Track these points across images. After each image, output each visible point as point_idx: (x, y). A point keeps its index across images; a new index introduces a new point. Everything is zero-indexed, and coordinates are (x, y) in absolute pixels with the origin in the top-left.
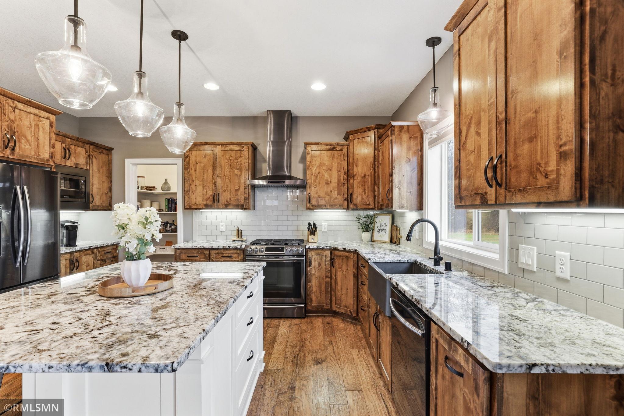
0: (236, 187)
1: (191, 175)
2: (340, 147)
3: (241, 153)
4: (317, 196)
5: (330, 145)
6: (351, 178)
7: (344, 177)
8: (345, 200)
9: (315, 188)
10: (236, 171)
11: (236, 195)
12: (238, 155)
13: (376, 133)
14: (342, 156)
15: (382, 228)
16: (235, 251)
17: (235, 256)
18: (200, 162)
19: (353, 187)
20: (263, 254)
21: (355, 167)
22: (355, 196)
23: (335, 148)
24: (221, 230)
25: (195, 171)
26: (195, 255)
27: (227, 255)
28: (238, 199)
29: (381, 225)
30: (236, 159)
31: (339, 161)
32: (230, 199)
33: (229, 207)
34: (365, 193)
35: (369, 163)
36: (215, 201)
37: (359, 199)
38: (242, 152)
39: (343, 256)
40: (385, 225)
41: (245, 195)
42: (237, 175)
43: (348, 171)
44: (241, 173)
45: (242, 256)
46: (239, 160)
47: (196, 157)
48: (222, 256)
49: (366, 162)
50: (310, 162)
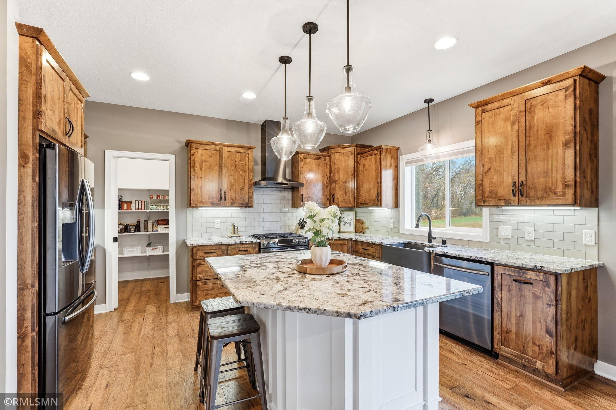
0: (241, 187)
1: (197, 173)
2: (324, 158)
3: (245, 155)
4: (307, 196)
5: (317, 155)
6: (333, 182)
7: (326, 181)
8: (328, 200)
9: (306, 190)
10: (241, 172)
11: (241, 194)
12: (243, 157)
13: (355, 149)
14: (325, 165)
15: (348, 222)
16: (251, 245)
17: (250, 249)
18: (206, 161)
19: (334, 189)
20: (276, 246)
21: (336, 174)
22: (336, 197)
23: (320, 158)
24: (216, 227)
25: (201, 169)
26: (213, 251)
27: (243, 249)
28: (242, 198)
29: (347, 219)
30: (241, 161)
31: (323, 169)
32: (235, 197)
33: (235, 205)
34: (346, 195)
35: (350, 172)
36: (222, 200)
37: (341, 199)
38: (247, 155)
39: (338, 244)
40: (350, 220)
41: (249, 194)
42: (242, 175)
43: (330, 176)
44: (246, 174)
45: (257, 249)
46: (244, 162)
47: (202, 156)
48: (238, 251)
49: (347, 171)
50: (303, 168)
